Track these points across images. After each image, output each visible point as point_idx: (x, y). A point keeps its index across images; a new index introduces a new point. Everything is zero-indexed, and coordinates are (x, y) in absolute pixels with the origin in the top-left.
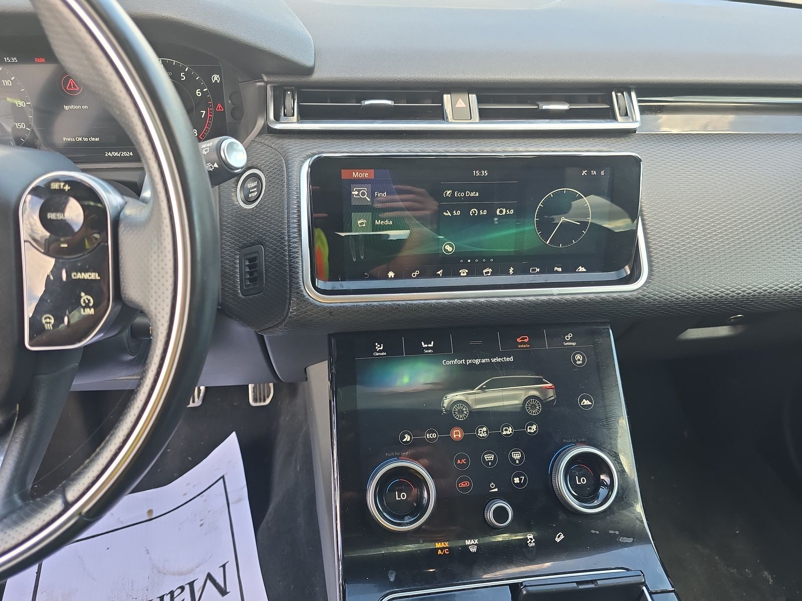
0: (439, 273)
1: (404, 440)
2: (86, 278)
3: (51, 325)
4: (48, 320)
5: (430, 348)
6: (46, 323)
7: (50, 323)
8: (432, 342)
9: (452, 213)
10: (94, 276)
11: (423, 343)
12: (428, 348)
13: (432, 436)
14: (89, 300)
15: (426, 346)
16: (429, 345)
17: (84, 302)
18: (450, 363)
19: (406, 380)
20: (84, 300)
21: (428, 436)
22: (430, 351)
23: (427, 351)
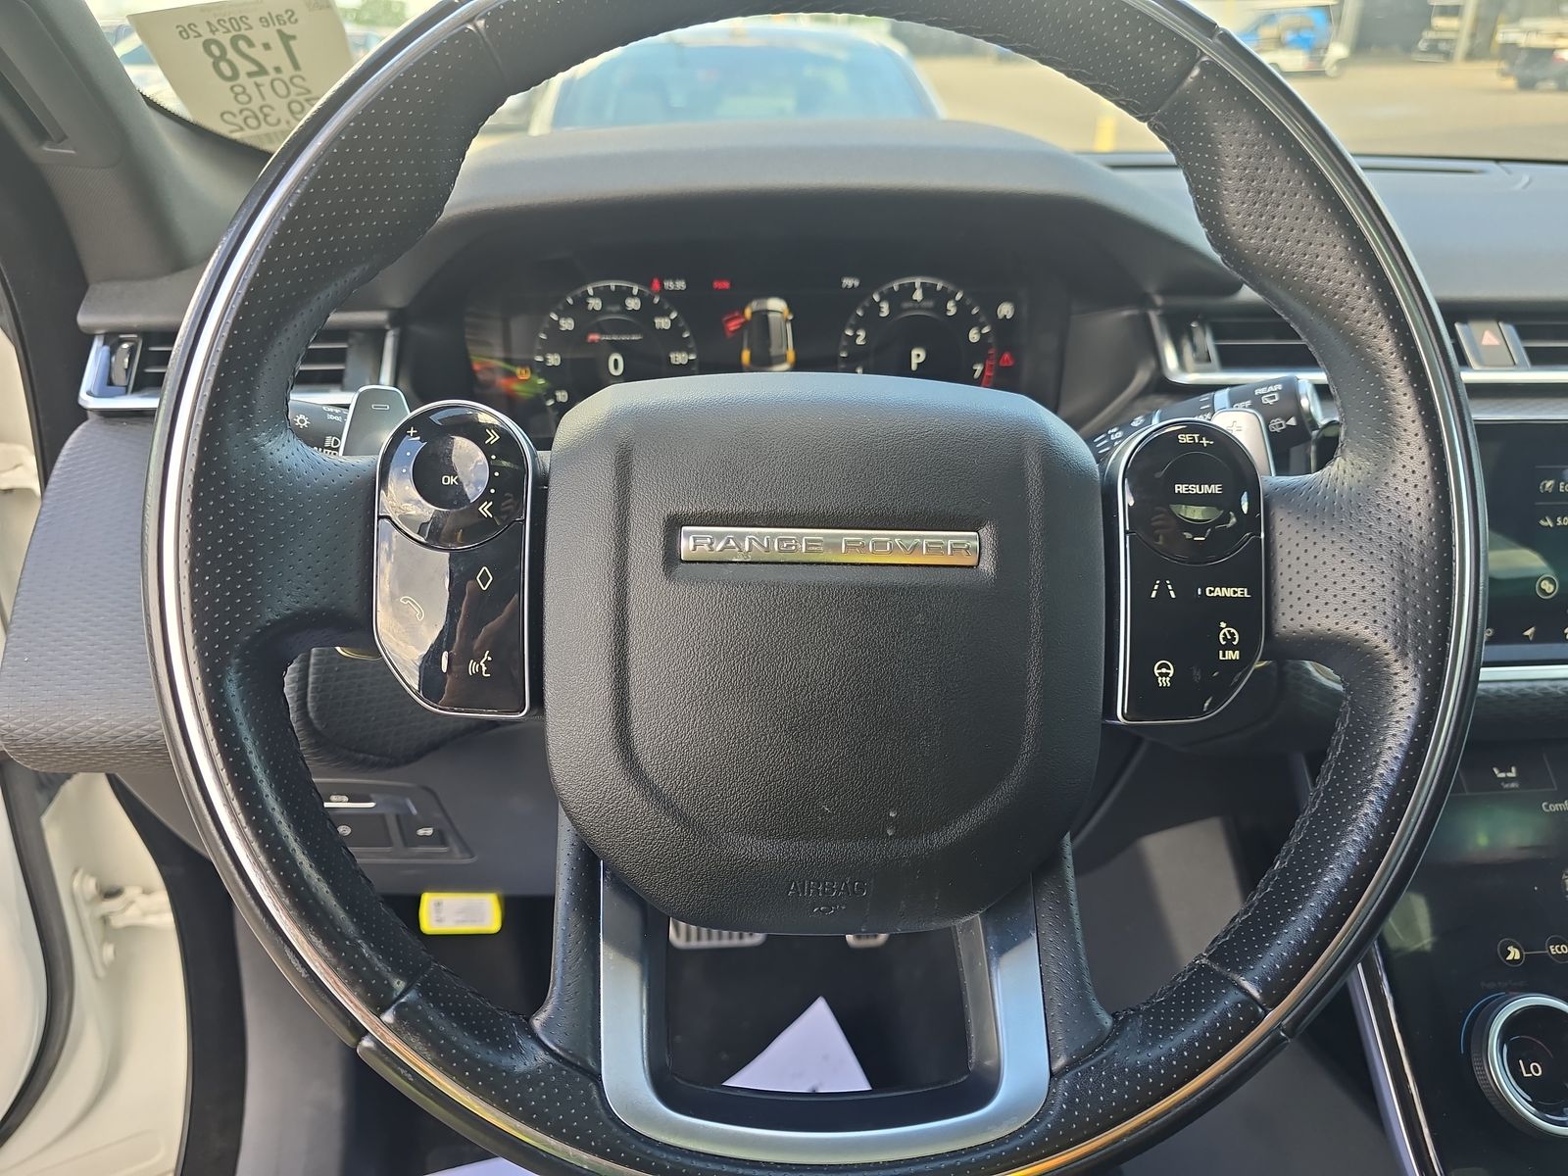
0: (1528, 633)
1: (1510, 958)
2: (1228, 595)
3: (1168, 679)
4: (1164, 670)
5: (1511, 780)
6: (1161, 674)
7: (1167, 675)
8: (1513, 769)
9: (1555, 522)
10: (1241, 592)
11: (1496, 771)
12: (1507, 780)
13: (1559, 949)
14: (1232, 634)
15: (1503, 775)
16: (1509, 775)
17: (1225, 639)
18: (1555, 807)
19: (1482, 840)
20: (1225, 634)
21: (1552, 950)
22: (1513, 785)
23: (1507, 786)
